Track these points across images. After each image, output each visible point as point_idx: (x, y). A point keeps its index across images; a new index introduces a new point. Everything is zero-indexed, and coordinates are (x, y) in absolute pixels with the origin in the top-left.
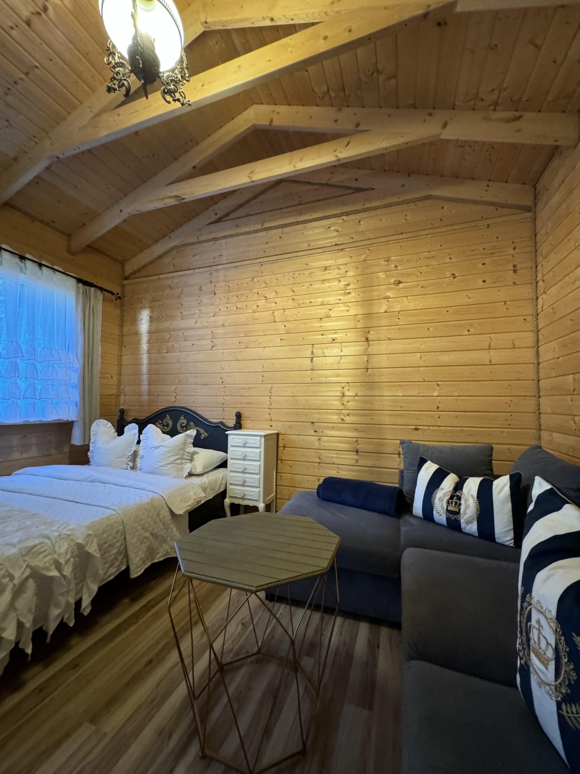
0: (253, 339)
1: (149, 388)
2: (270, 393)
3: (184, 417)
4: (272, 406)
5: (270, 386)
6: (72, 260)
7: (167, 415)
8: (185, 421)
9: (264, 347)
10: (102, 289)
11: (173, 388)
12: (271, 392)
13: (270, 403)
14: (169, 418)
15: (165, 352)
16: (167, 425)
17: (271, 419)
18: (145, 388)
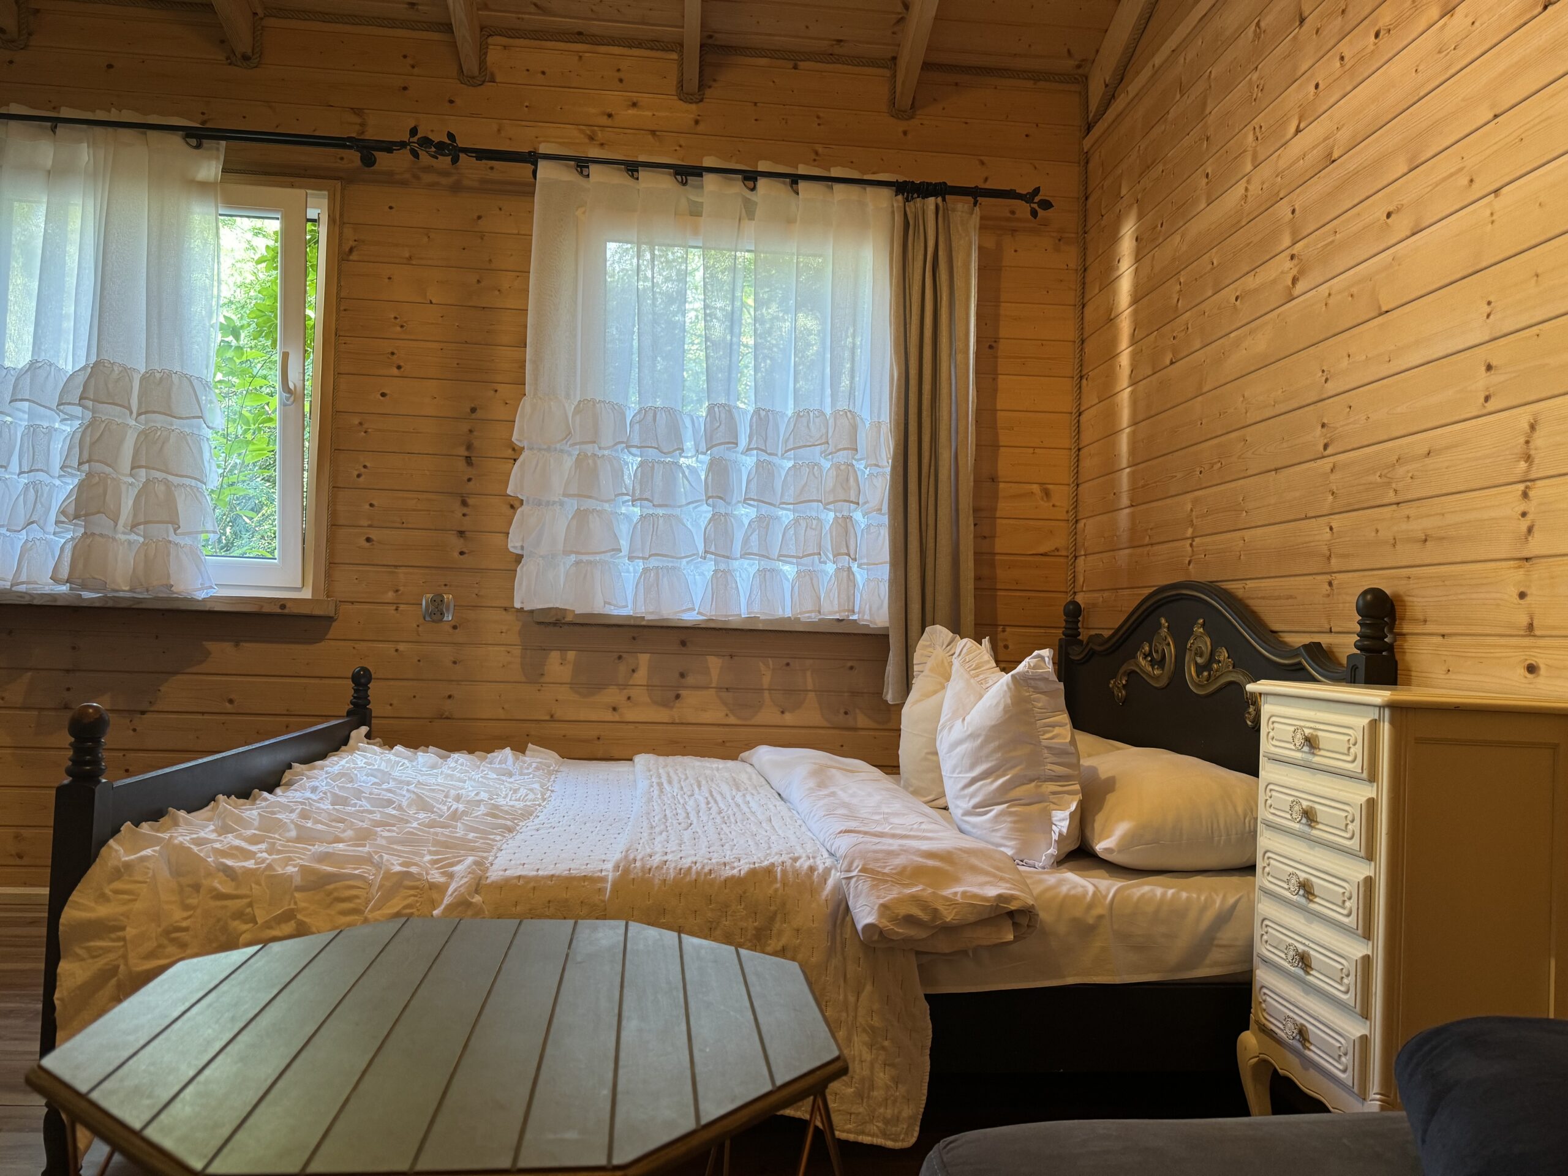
0: (1445, 165)
1: (1133, 516)
2: (1523, 465)
3: (1203, 625)
4: (1535, 546)
5: (1523, 417)
6: (905, 133)
7: (1163, 621)
8: (1206, 644)
9: (1496, 191)
10: (975, 193)
11: (1186, 503)
12: (1528, 458)
13: (1524, 525)
14: (1164, 631)
15: (1168, 362)
16: (1161, 663)
17: (1531, 627)
18: (1123, 517)
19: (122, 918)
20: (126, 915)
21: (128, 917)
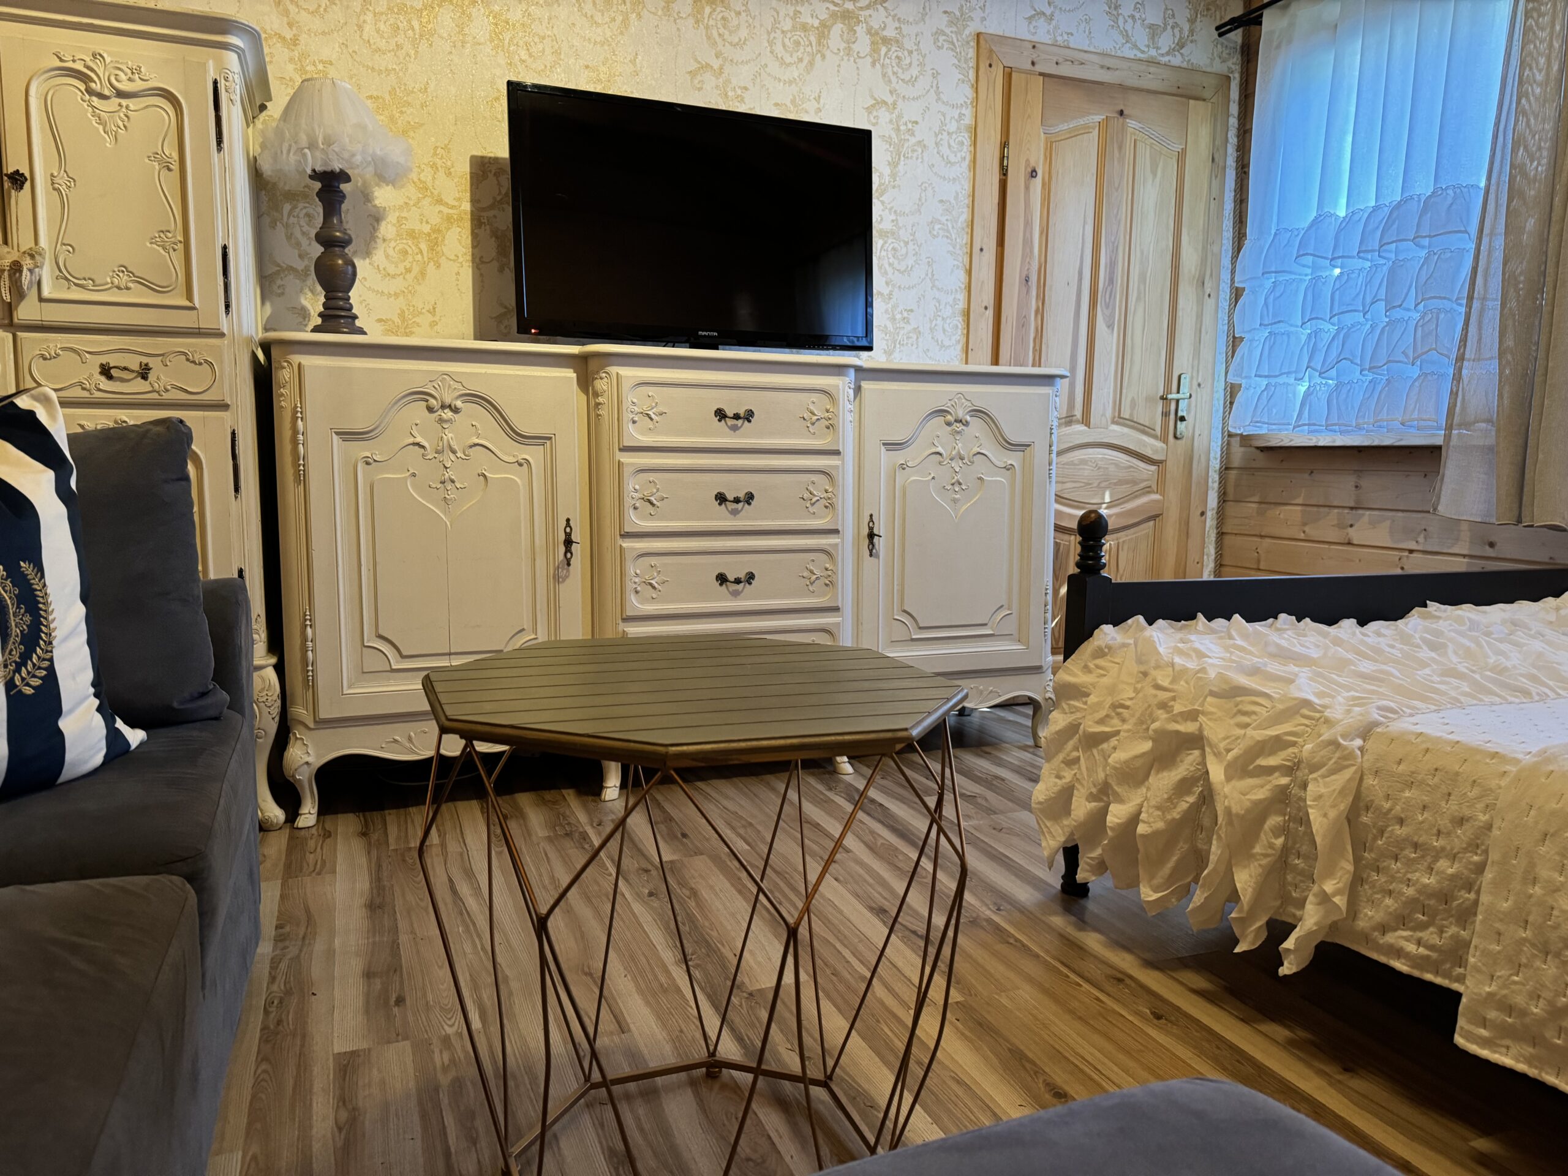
19: (1090, 687)
20: (1094, 685)
21: (1094, 688)
